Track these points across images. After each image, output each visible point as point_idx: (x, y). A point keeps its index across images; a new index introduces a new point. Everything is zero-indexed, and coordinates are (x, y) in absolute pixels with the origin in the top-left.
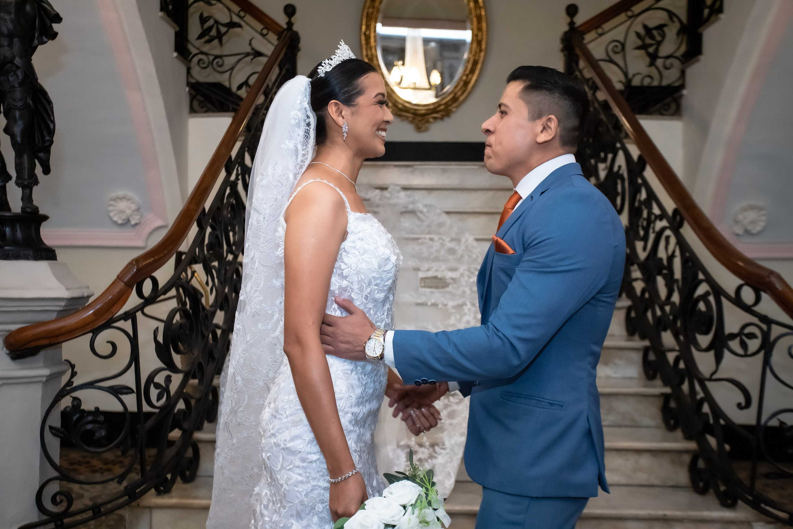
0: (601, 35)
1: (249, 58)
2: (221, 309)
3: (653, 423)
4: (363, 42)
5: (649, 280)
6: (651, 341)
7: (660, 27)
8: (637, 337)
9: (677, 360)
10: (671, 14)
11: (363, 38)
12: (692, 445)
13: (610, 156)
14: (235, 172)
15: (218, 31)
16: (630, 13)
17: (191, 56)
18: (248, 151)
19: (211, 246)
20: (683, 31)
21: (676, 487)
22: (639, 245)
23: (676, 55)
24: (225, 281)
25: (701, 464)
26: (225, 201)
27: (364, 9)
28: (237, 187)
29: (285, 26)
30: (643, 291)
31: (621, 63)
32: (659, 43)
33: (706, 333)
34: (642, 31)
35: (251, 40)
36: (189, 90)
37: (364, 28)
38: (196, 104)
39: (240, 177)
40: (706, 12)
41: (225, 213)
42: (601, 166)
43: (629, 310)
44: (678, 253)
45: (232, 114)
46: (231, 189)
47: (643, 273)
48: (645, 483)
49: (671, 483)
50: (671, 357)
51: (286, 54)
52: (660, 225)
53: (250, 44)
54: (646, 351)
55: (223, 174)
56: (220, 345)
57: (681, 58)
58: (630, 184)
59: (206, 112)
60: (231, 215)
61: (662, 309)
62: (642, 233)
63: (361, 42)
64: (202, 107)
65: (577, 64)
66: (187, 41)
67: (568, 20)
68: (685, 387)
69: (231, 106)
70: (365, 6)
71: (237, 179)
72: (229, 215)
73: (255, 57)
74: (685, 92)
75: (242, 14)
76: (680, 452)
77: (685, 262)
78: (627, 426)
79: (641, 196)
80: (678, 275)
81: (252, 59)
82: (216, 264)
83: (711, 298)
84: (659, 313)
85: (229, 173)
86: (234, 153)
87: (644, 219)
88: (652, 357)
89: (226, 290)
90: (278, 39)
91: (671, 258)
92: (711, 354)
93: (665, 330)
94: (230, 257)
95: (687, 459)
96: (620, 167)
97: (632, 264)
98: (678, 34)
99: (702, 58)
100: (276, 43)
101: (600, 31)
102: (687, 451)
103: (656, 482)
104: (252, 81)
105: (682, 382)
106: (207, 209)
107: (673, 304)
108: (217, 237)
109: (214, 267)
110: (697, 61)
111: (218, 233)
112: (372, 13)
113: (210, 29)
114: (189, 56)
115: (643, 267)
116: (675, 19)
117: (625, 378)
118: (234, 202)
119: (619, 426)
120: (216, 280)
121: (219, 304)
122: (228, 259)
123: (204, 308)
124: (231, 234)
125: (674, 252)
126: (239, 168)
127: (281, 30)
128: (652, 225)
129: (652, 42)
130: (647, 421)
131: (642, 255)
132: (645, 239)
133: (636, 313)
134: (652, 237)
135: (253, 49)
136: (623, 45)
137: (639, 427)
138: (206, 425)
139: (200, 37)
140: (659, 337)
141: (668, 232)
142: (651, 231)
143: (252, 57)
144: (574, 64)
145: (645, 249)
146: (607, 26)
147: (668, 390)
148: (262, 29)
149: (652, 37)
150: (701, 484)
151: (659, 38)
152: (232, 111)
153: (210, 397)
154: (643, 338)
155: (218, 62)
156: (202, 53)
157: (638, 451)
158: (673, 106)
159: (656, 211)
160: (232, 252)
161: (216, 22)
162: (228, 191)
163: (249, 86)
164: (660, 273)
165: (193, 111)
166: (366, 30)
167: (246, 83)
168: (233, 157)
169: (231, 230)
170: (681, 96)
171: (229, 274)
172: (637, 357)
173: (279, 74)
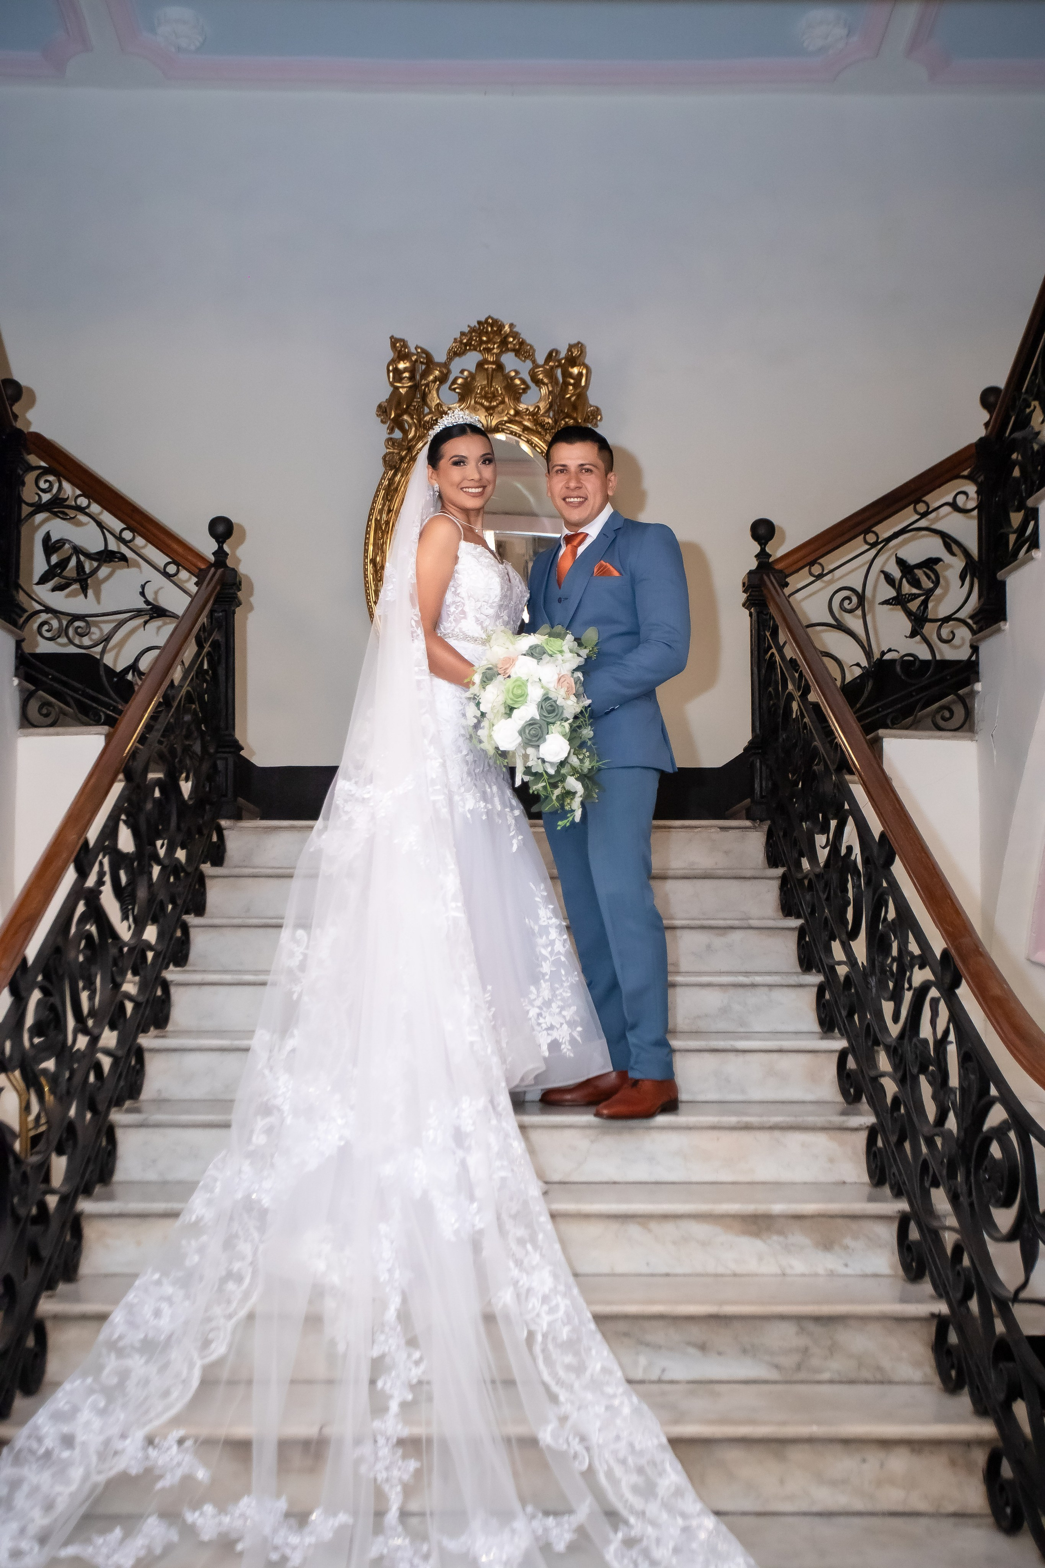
0: (820, 577)
1: (139, 621)
2: (60, 1152)
3: (917, 1375)
4: (370, 577)
5: (906, 1080)
6: (911, 1204)
7: (931, 563)
8: (887, 1190)
9: (958, 1250)
10: (949, 542)
11: (370, 567)
12: (987, 1429)
13: (833, 823)
14: (96, 868)
15: (80, 566)
16: (871, 538)
17: (26, 615)
18: (125, 822)
19: (38, 1029)
20: (971, 569)
21: (960, 1516)
22: (888, 1007)
23: (962, 615)
24: (68, 1092)
25: (1007, 1471)
26: (73, 930)
27: (371, 514)
28: (99, 899)
29: (212, 559)
30: (896, 1100)
31: (859, 629)
32: (929, 593)
33: (1007, 1203)
34: (896, 573)
35: (143, 587)
36: (19, 684)
37: (371, 548)
38: (33, 706)
39: (107, 879)
40: (1012, 538)
41: (72, 954)
42: (820, 840)
43: (873, 1133)
44: (952, 1037)
45: (105, 729)
46: (86, 904)
47: (896, 1067)
48: (900, 1508)
49: (951, 1508)
50: (949, 1239)
51: (212, 612)
52: (920, 976)
53: (142, 594)
54: (904, 1222)
55: (70, 876)
56: (55, 1225)
57: (970, 621)
58: (868, 884)
59: (52, 725)
60: (86, 958)
61: (930, 1142)
62: (891, 985)
63: (366, 576)
64: (46, 715)
65: (775, 633)
66: (18, 587)
67: (756, 548)
68: (974, 1305)
69: (104, 712)
70: (373, 508)
71: (100, 882)
72: (81, 958)
73: (152, 618)
74: (978, 687)
75: (127, 535)
76: (967, 1444)
77: (965, 1058)
78: (867, 1382)
79: (886, 912)
80: (954, 1081)
81: (146, 623)
82: (50, 1065)
83: (1012, 1135)
84: (924, 1150)
85: (83, 874)
86: (92, 835)
87: (894, 959)
88: (914, 1234)
89: (72, 1112)
90: (196, 584)
91: (941, 1043)
92: (1015, 1247)
93: (936, 1184)
94: (82, 1042)
95: (980, 1457)
96: (850, 849)
97: (877, 1043)
98: (962, 578)
99: (1006, 626)
100: (194, 589)
101: (816, 570)
102: (980, 1442)
103: (921, 1506)
104: (143, 665)
105: (967, 1296)
106: (31, 959)
107: (947, 1136)
108: (52, 1008)
109: (45, 1071)
110: (999, 630)
111: (55, 1000)
112: (387, 523)
113: (63, 564)
114: (21, 617)
115: (893, 1052)
116: (955, 548)
117: (865, 1276)
118: (93, 929)
119: (852, 1382)
120: (49, 1098)
121: (54, 1143)
122: (75, 1049)
123: (18, 1161)
124: (84, 996)
125: (946, 1033)
126: (106, 861)
127: (203, 567)
128: (908, 974)
129: (915, 591)
130: (906, 1371)
131: (895, 1030)
132: (896, 997)
133: (886, 1141)
134: (908, 996)
135: (147, 602)
136: (861, 598)
137: (890, 1382)
138: (20, 1403)
139: (43, 580)
140: (927, 1196)
141: (934, 993)
142: (906, 986)
143: (147, 618)
144: (768, 634)
145: (896, 1019)
146: (830, 561)
147: (942, 1308)
148: (169, 563)
149: (916, 583)
150: (1008, 1510)
151: (927, 584)
152: (104, 724)
153: (30, 1342)
154: (898, 1193)
155: (79, 627)
156: (48, 610)
157: (886, 1444)
158: (959, 711)
159: (914, 948)
160: (85, 1031)
161: (77, 550)
162: (81, 908)
163: (141, 674)
164: (923, 1070)
165: (27, 722)
166: (375, 554)
167: (133, 667)
168: (92, 843)
169: (84, 989)
170: (973, 694)
171: (78, 1079)
172: (888, 1233)
173: (198, 654)
